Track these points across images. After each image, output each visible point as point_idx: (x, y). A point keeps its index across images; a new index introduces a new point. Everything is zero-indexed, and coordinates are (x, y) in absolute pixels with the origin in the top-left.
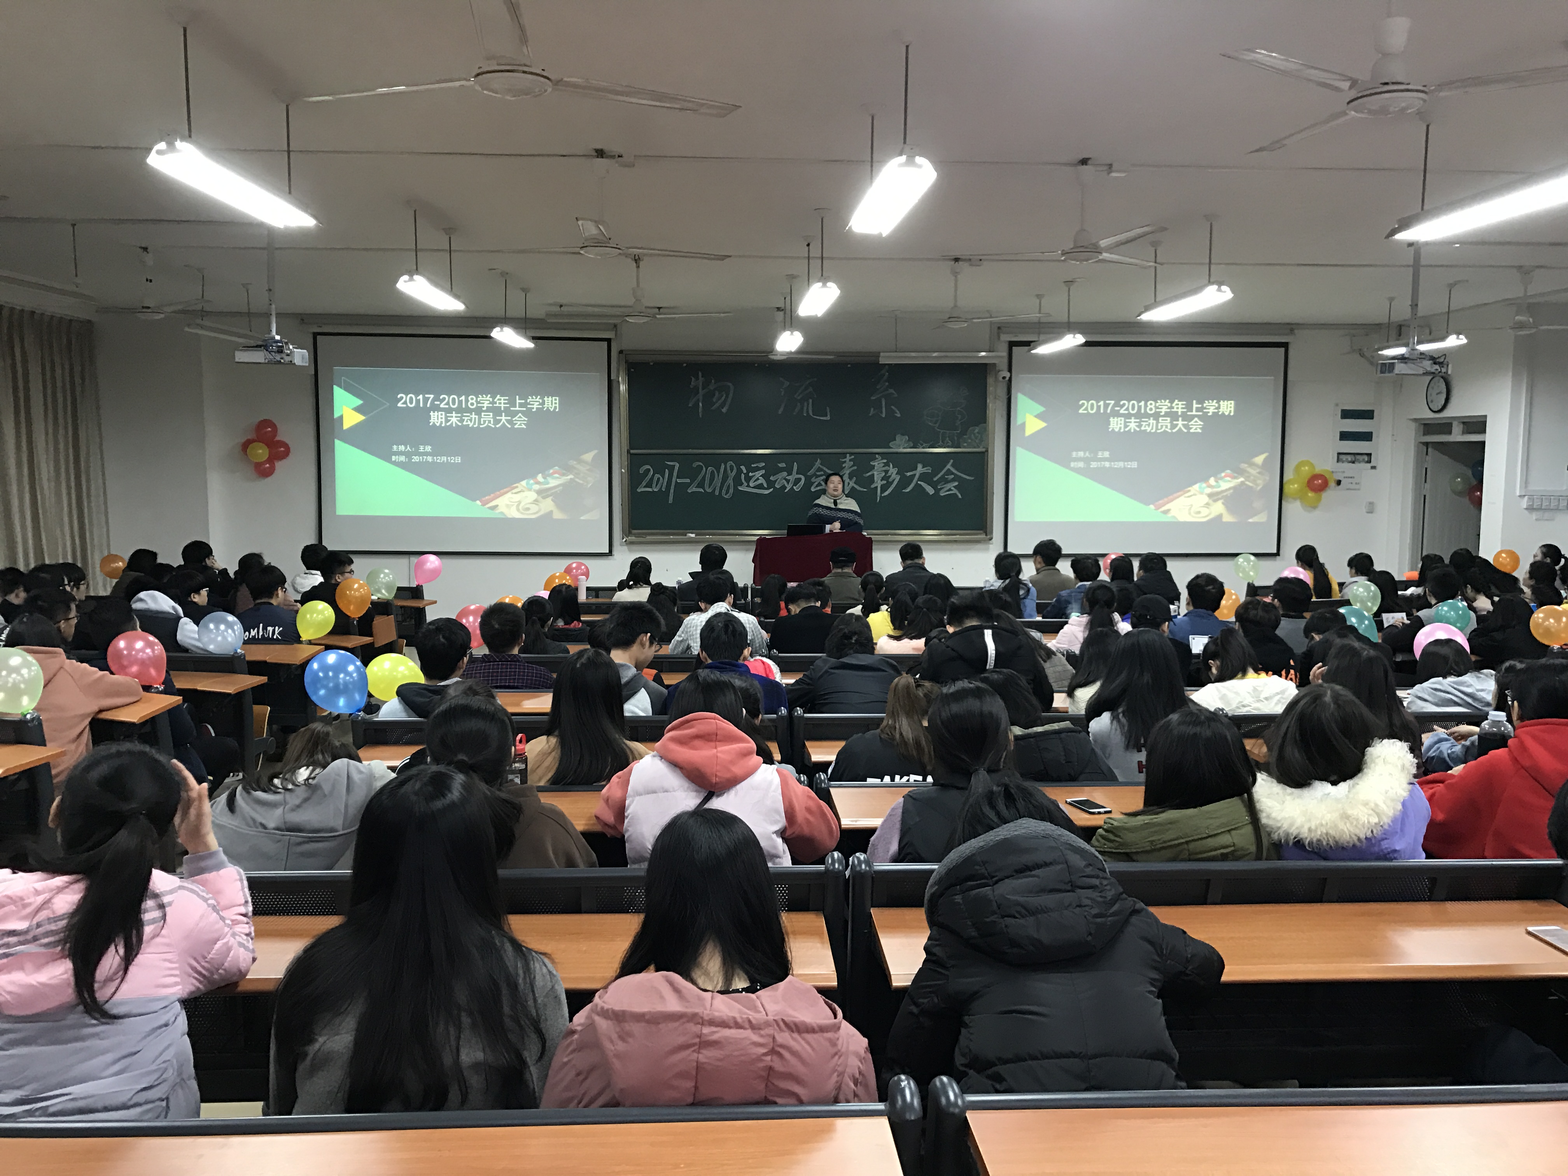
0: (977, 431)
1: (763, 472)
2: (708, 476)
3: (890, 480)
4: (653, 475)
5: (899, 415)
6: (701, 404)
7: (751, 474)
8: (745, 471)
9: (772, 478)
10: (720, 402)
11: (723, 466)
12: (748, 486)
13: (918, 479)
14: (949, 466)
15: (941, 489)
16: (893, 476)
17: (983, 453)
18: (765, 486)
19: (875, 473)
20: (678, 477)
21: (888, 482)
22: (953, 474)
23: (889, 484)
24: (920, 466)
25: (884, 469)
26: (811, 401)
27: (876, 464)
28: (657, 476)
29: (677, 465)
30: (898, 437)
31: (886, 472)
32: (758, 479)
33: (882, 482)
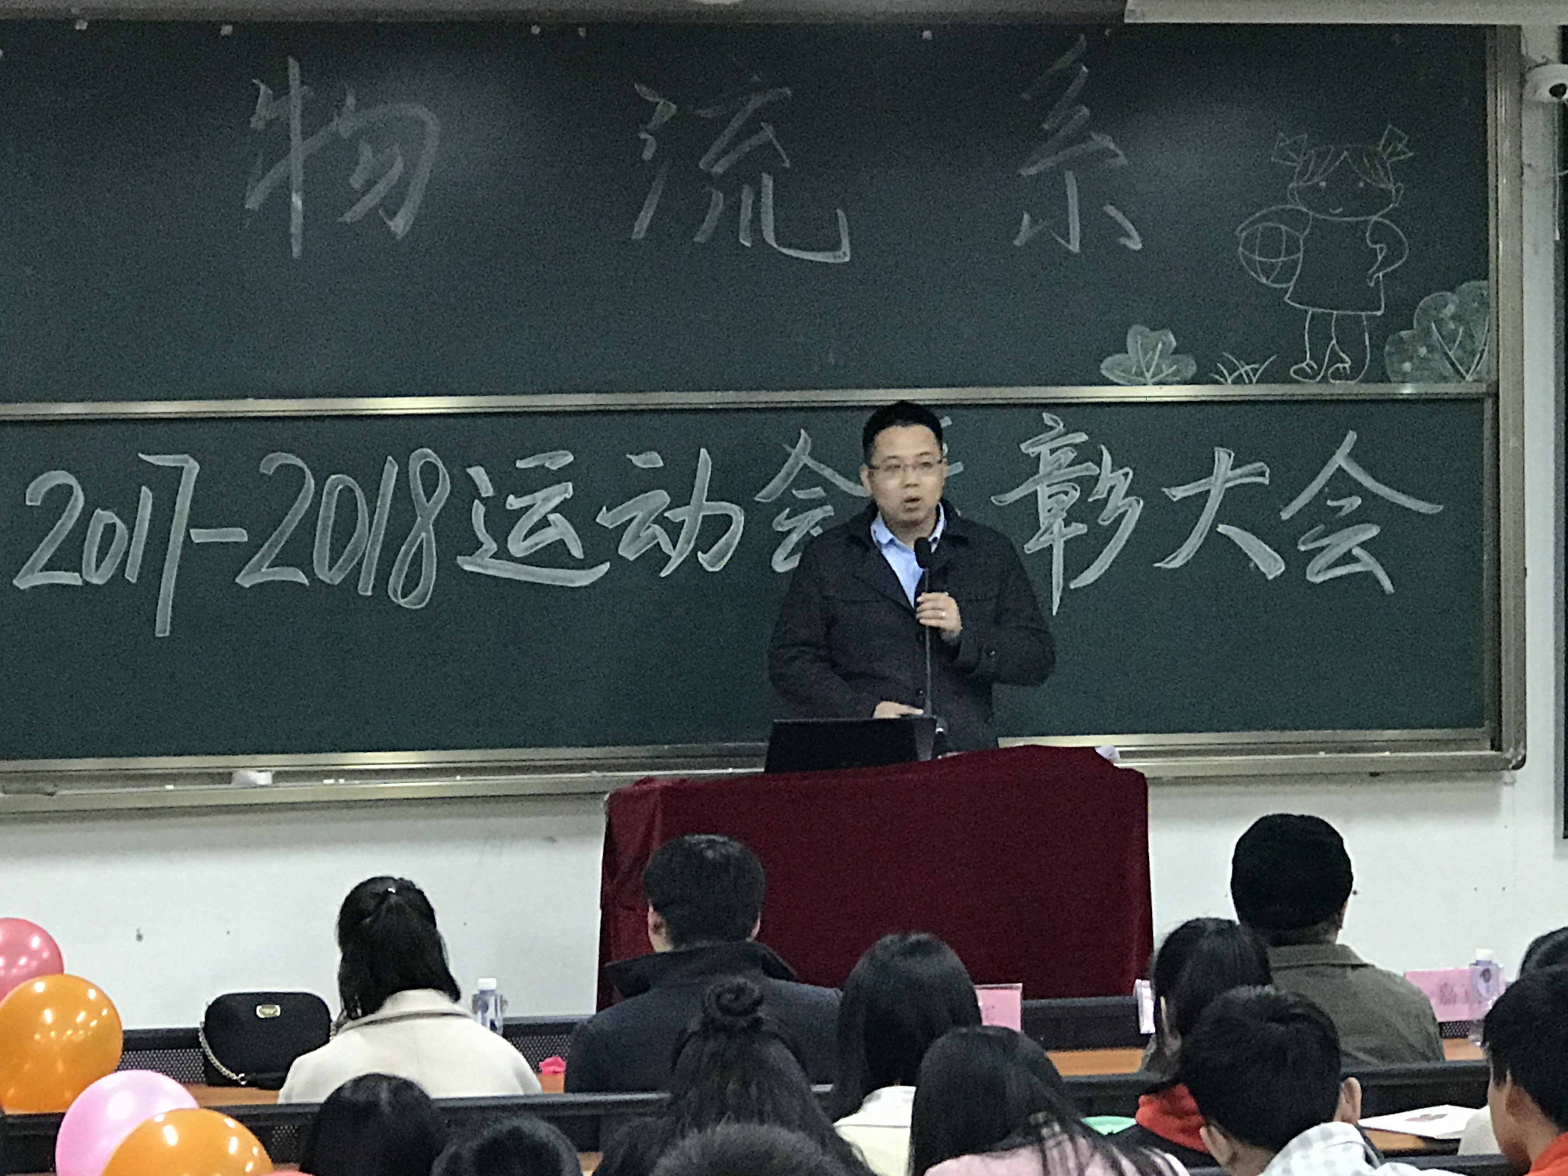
0: (1451, 309)
1: (566, 490)
2: (328, 513)
3: (1105, 519)
4: (86, 516)
5: (1135, 244)
6: (297, 201)
7: (513, 502)
8: (487, 489)
9: (604, 518)
10: (381, 188)
11: (392, 470)
12: (503, 554)
13: (1220, 518)
14: (1340, 459)
15: (1311, 555)
16: (1117, 501)
17: (1478, 400)
18: (577, 552)
19: (1043, 491)
20: (193, 523)
21: (1094, 526)
22: (1358, 489)
23: (1100, 536)
24: (1223, 459)
25: (1079, 471)
26: (768, 182)
27: (1044, 449)
28: (104, 516)
29: (192, 468)
30: (1135, 338)
31: (1088, 484)
32: (544, 523)
33: (1069, 529)
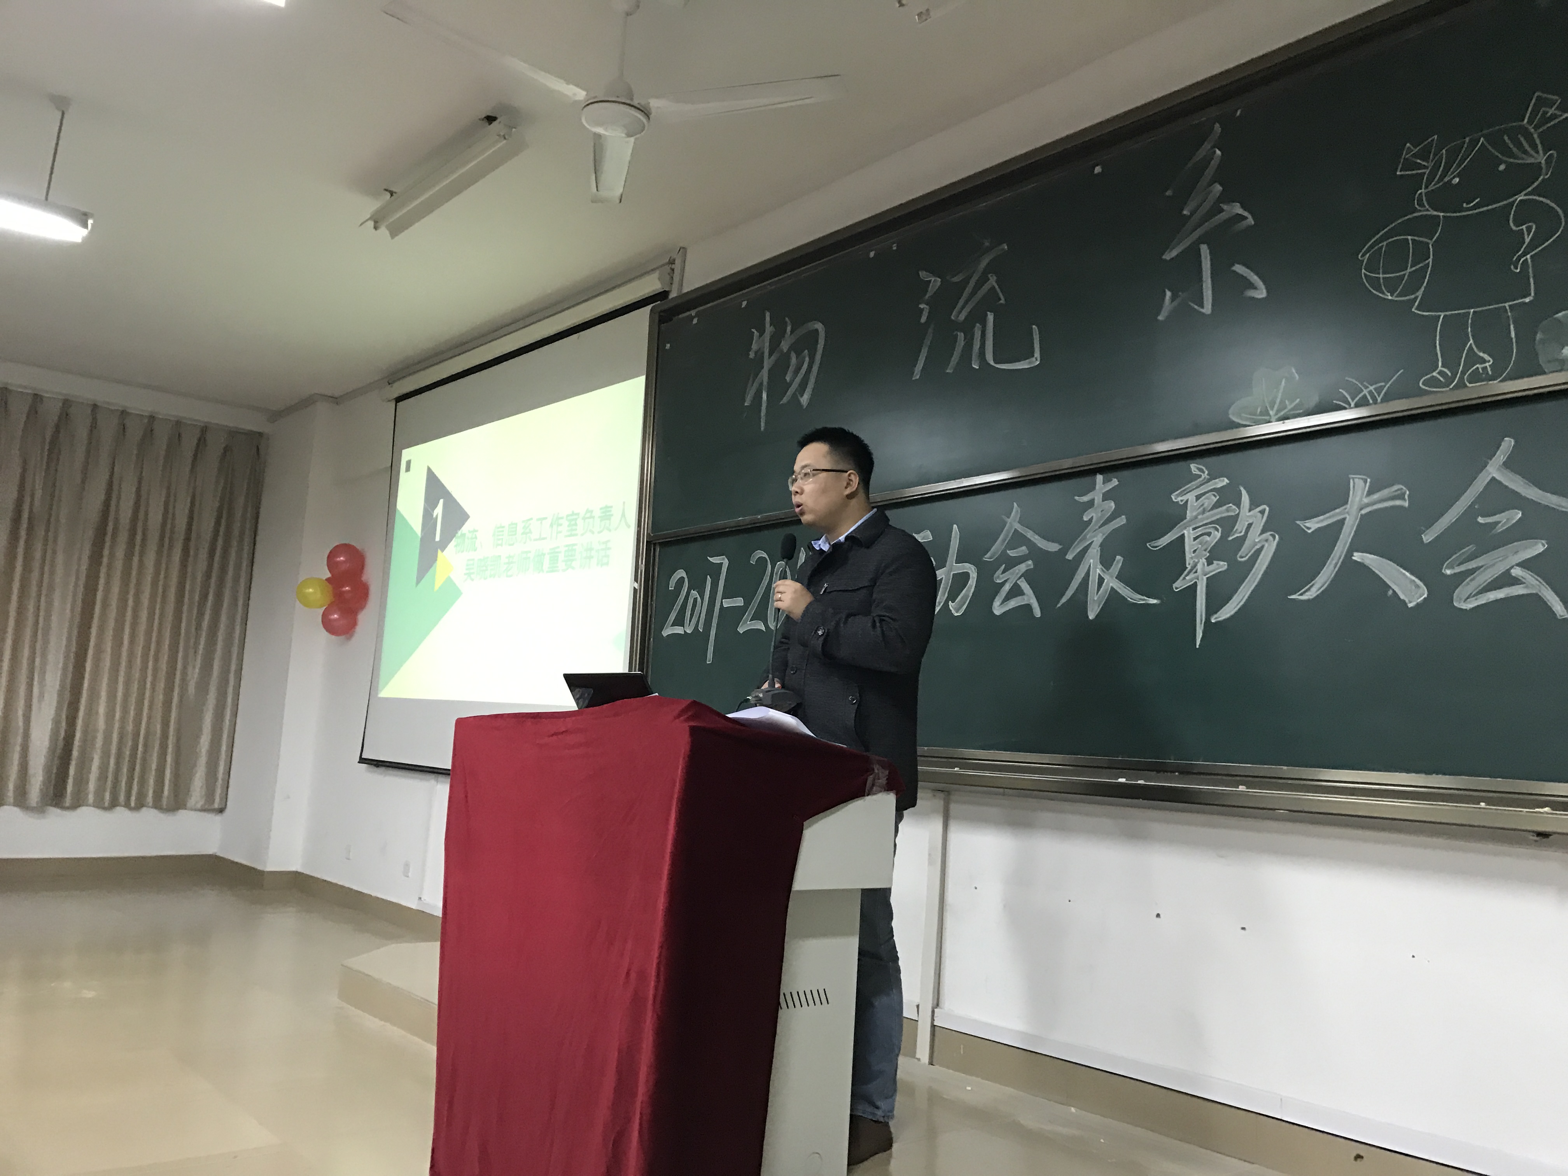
3: (1244, 555)
4: (688, 595)
5: (1260, 293)
6: (764, 396)
10: (798, 379)
13: (1356, 546)
14: (1493, 470)
15: (1460, 578)
16: (1254, 536)
19: (1189, 534)
20: (724, 595)
21: (1233, 563)
22: (1517, 501)
23: (1240, 572)
24: (1359, 485)
25: (1222, 512)
26: (990, 317)
27: (1191, 497)
28: (694, 595)
29: (725, 562)
30: (1260, 380)
31: (1228, 524)
33: (1211, 567)
